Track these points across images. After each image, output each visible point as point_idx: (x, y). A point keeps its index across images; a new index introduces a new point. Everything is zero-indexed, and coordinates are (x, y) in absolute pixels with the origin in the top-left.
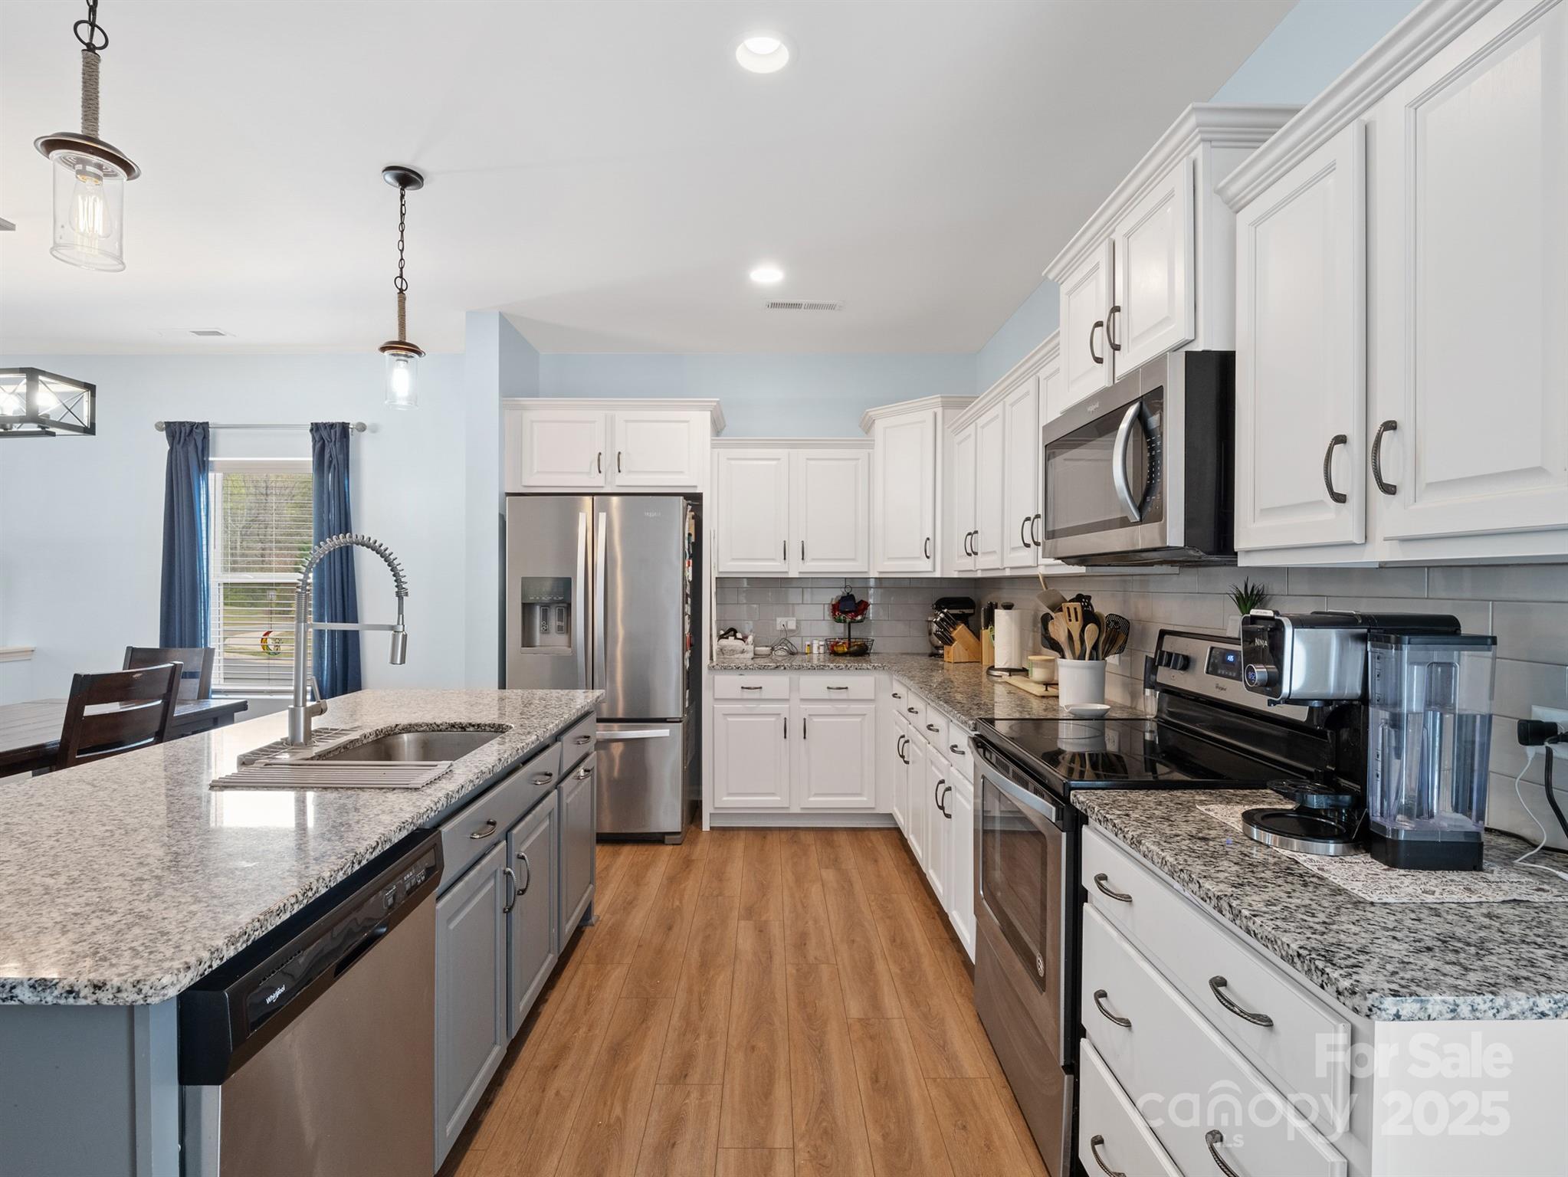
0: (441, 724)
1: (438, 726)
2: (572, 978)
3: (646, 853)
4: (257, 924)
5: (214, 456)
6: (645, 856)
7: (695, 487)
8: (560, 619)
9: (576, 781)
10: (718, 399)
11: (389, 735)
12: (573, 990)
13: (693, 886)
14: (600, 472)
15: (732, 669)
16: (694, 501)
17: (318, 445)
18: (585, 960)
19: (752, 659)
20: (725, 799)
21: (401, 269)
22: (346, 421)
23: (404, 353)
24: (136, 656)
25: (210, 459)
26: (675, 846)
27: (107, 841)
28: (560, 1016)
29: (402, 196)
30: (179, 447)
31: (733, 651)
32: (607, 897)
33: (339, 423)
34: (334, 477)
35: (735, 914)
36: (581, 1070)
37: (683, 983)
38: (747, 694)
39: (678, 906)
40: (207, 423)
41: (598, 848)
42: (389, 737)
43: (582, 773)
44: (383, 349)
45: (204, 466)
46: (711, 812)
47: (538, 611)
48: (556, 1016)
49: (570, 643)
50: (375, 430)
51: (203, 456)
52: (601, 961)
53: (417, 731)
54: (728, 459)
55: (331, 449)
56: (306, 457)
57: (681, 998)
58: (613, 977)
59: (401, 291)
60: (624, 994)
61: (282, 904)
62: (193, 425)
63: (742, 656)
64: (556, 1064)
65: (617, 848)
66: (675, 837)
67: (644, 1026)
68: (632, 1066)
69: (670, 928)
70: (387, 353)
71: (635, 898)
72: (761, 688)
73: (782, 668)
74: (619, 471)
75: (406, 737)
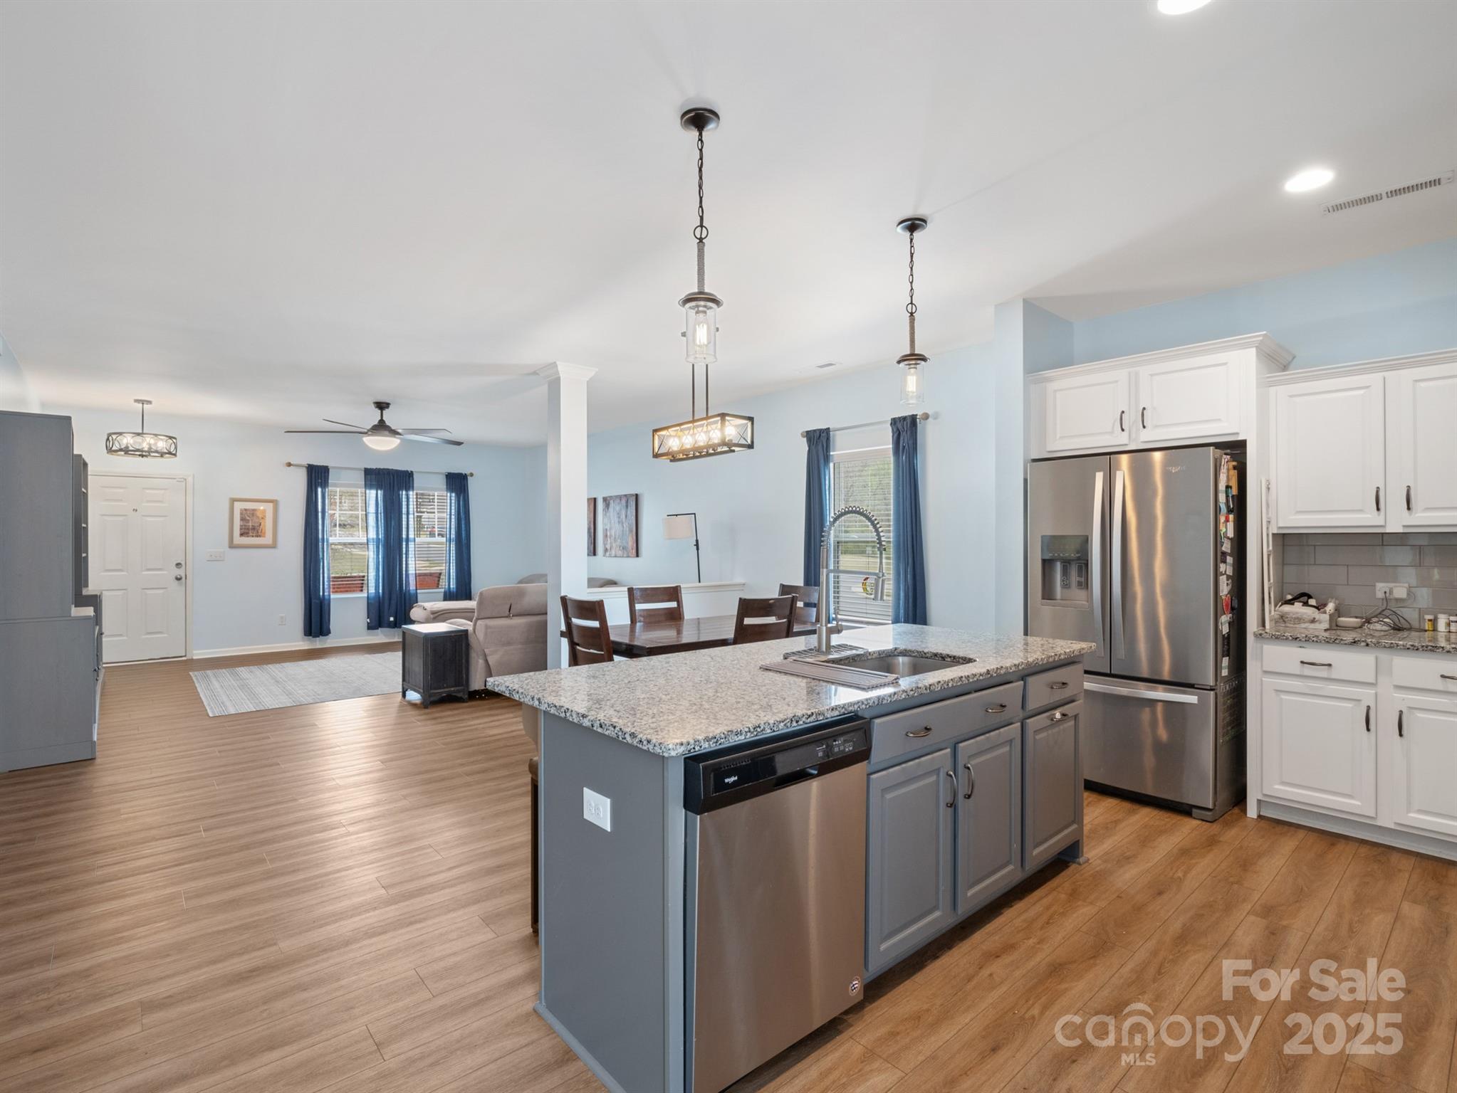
0: (928, 653)
1: (925, 654)
2: (1041, 899)
3: (1166, 820)
4: (723, 736)
5: (834, 451)
6: (1163, 822)
7: (1237, 434)
8: (1080, 575)
9: (1049, 722)
10: (1265, 332)
11: (890, 656)
12: (1038, 908)
13: (1205, 866)
14: (1123, 430)
15: (1287, 639)
16: (1236, 449)
17: (896, 435)
18: (1060, 889)
19: (1325, 630)
20: (1277, 787)
21: (912, 297)
22: (915, 413)
23: (913, 362)
24: (785, 589)
25: (831, 453)
26: (1204, 823)
27: (697, 685)
28: (1018, 922)
29: (911, 240)
30: (813, 447)
31: (1299, 620)
32: (1105, 846)
33: (909, 416)
34: (906, 458)
35: (1248, 907)
36: (1018, 968)
37: (1151, 944)
38: (1308, 671)
39: (1179, 878)
40: (829, 428)
41: (1086, 794)
42: (890, 658)
43: (1058, 716)
44: (899, 362)
45: (827, 459)
46: (1259, 798)
47: (1058, 566)
48: (1014, 921)
49: (1090, 598)
50: (936, 417)
51: (827, 452)
52: (1074, 895)
53: (910, 656)
54: (1291, 396)
55: (905, 438)
56: (886, 444)
57: (1142, 955)
58: (1081, 911)
59: (912, 314)
60: (1084, 929)
61: (739, 730)
62: (821, 431)
63: (1312, 626)
64: (998, 954)
65: (1136, 807)
66: (1203, 812)
67: (1092, 961)
68: (1064, 986)
69: (1160, 893)
70: (902, 365)
71: (1135, 856)
72: (1330, 665)
73: (1363, 644)
74: (1144, 427)
75: (901, 659)
